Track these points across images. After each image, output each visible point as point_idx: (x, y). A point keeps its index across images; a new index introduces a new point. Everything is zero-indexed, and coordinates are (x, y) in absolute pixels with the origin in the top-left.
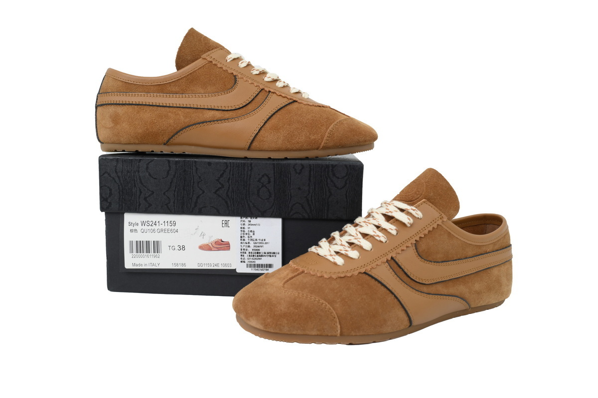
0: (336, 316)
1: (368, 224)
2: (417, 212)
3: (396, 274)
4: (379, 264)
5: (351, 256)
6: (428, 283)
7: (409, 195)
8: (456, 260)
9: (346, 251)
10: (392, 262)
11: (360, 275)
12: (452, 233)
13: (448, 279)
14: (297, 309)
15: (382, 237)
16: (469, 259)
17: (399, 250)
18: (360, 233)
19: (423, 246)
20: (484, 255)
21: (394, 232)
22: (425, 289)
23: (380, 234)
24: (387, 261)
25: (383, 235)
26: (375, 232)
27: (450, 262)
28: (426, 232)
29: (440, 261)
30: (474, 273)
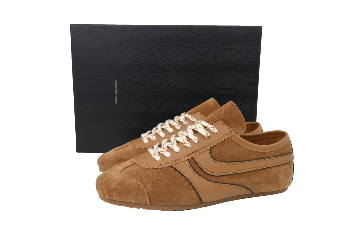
0: (146, 193)
1: (182, 135)
2: (214, 129)
3: (193, 168)
4: (182, 161)
5: (165, 156)
6: (217, 175)
7: (212, 118)
8: (241, 161)
9: (163, 152)
10: (192, 161)
11: (168, 168)
12: (239, 143)
13: (233, 173)
14: (122, 187)
15: (188, 144)
16: (252, 161)
17: (197, 153)
18: (176, 141)
19: (215, 151)
20: (265, 159)
21: (196, 142)
22: (214, 179)
23: (187, 142)
24: (188, 160)
25: (189, 143)
26: (184, 141)
27: (236, 163)
28: (219, 142)
29: (228, 161)
30: (255, 170)
